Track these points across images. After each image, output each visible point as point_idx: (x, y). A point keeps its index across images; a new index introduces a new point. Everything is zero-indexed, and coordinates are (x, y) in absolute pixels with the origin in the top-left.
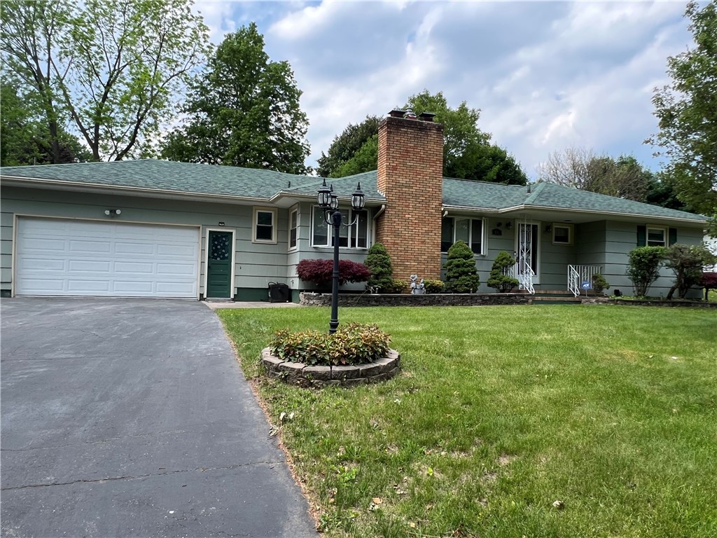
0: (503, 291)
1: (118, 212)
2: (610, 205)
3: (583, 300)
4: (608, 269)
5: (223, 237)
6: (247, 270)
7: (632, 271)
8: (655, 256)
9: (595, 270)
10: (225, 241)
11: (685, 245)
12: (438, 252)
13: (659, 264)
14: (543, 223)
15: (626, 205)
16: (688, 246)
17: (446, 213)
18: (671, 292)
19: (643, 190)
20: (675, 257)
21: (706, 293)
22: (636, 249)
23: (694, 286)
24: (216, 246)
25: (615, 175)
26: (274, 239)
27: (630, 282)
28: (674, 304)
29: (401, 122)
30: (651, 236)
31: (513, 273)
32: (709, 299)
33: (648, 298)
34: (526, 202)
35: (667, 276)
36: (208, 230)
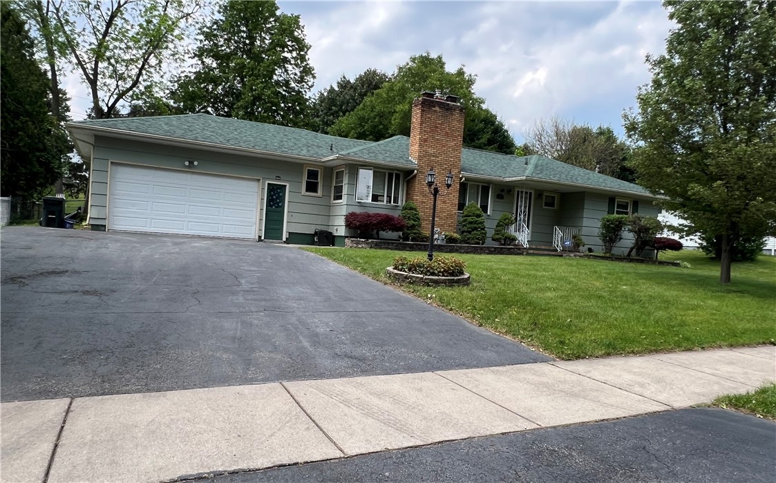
0: (504, 245)
1: (196, 163)
2: (589, 179)
3: (564, 255)
4: (584, 231)
5: (277, 188)
6: (297, 218)
7: (602, 234)
8: (620, 222)
9: (574, 231)
10: (280, 193)
11: (643, 215)
12: (455, 210)
13: (623, 229)
14: (536, 190)
15: (601, 180)
16: (644, 216)
17: (464, 179)
18: (631, 251)
19: (617, 160)
20: (634, 224)
21: (657, 254)
22: (607, 216)
23: (647, 247)
24: (272, 196)
25: (593, 145)
26: (320, 193)
27: (601, 242)
28: (632, 261)
29: (432, 102)
30: (619, 206)
31: (512, 230)
32: (658, 257)
33: (612, 255)
34: (526, 174)
35: (628, 238)
36: (267, 182)
